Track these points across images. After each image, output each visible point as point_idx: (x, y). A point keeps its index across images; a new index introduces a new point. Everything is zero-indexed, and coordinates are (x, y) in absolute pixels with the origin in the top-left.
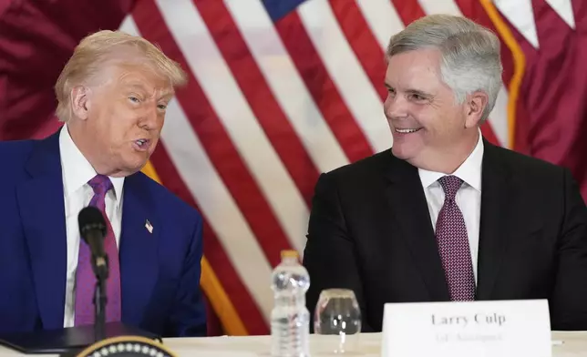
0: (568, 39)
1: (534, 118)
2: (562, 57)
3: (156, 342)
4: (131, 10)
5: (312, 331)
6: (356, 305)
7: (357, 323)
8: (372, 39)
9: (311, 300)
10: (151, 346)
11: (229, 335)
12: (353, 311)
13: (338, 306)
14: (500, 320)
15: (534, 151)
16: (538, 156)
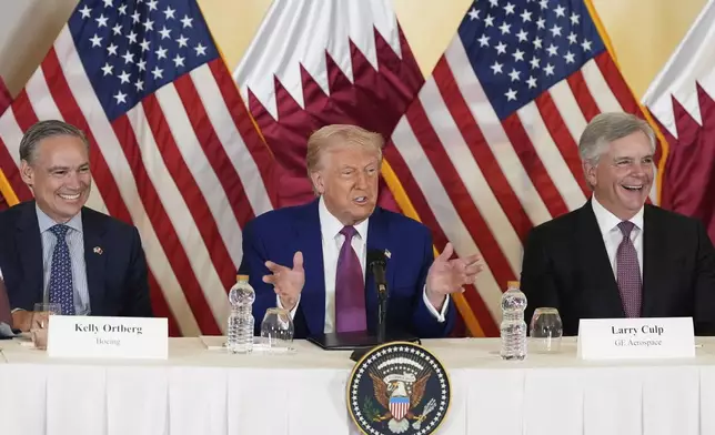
0: (697, 133)
1: (675, 186)
2: (694, 145)
3: (416, 344)
4: (405, 112)
5: (528, 335)
6: (559, 319)
7: (561, 331)
8: (567, 132)
9: (528, 315)
10: (411, 347)
11: (471, 336)
12: (557, 323)
13: (547, 321)
14: (660, 331)
15: (674, 208)
16: (677, 210)
